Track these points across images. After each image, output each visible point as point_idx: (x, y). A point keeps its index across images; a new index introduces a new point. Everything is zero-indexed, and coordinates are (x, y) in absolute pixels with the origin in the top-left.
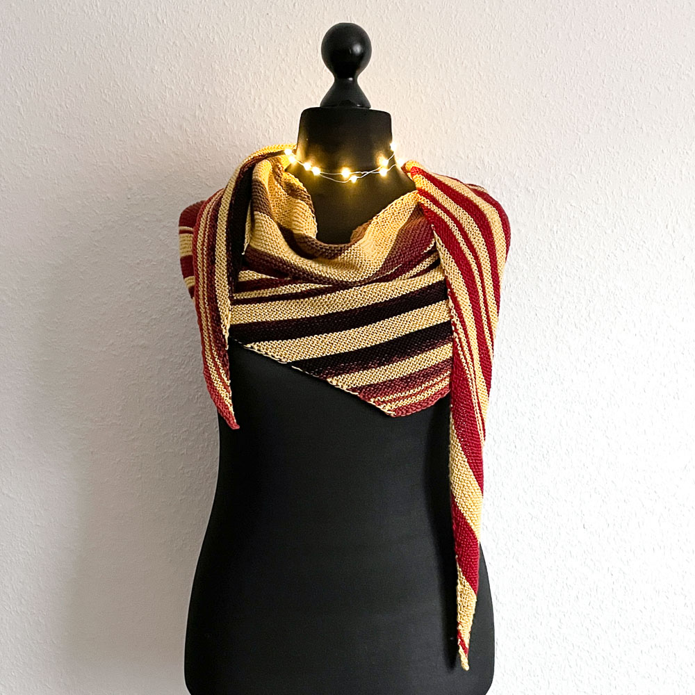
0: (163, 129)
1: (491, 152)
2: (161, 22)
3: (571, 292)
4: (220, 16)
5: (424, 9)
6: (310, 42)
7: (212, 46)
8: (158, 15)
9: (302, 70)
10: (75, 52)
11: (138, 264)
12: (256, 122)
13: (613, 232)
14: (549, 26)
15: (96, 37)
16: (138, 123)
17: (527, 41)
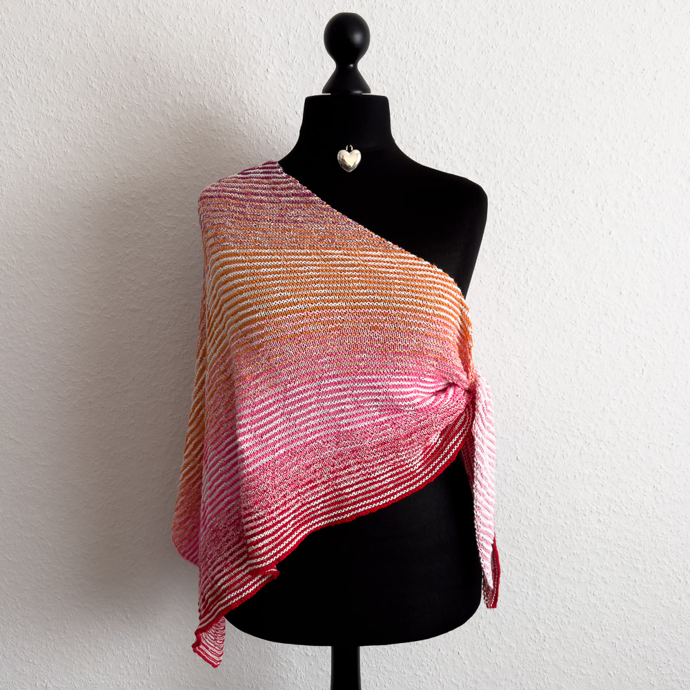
0: (146, 113)
1: (445, 139)
2: (142, 13)
3: (512, 262)
4: (198, 8)
5: (386, 6)
6: (282, 35)
7: (190, 36)
8: (139, 7)
9: (275, 62)
10: (62, 42)
11: (127, 236)
12: (232, 109)
13: (550, 209)
14: (500, 24)
15: (82, 27)
16: (122, 108)
17: (479, 37)
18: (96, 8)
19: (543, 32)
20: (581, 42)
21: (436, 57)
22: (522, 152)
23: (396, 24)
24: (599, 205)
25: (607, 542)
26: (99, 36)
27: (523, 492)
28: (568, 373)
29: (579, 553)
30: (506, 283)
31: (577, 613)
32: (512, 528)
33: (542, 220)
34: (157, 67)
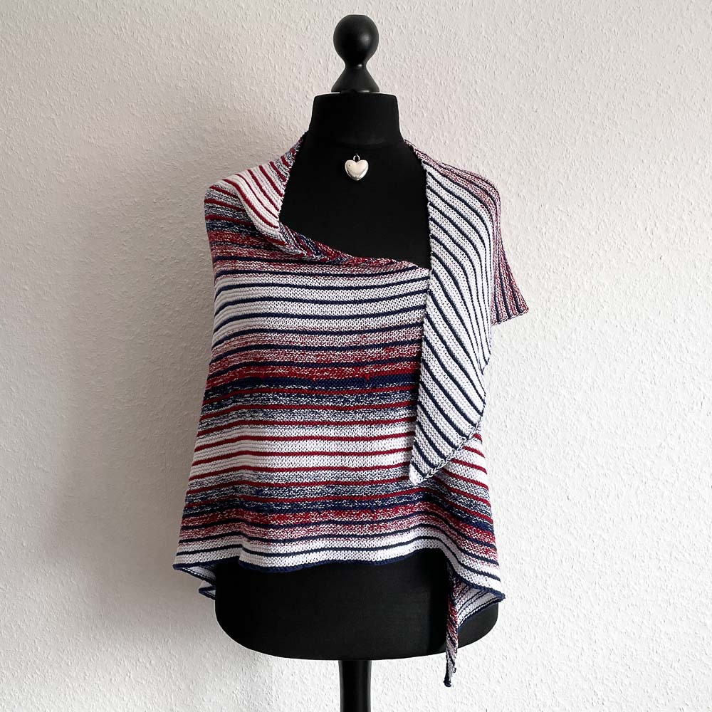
2: (185, 42)
5: (425, 32)
6: (321, 62)
7: (231, 65)
8: (182, 37)
13: (596, 233)
18: (140, 38)
19: (586, 55)
20: (625, 65)
21: (476, 82)
22: (566, 176)
23: (435, 51)
24: (648, 229)
25: (670, 594)
26: (141, 64)
27: (575, 534)
28: (621, 406)
29: (638, 604)
30: (552, 309)
31: (639, 673)
32: (564, 575)
33: (588, 244)
34: (198, 94)
